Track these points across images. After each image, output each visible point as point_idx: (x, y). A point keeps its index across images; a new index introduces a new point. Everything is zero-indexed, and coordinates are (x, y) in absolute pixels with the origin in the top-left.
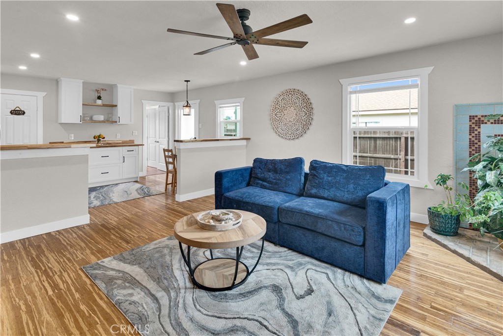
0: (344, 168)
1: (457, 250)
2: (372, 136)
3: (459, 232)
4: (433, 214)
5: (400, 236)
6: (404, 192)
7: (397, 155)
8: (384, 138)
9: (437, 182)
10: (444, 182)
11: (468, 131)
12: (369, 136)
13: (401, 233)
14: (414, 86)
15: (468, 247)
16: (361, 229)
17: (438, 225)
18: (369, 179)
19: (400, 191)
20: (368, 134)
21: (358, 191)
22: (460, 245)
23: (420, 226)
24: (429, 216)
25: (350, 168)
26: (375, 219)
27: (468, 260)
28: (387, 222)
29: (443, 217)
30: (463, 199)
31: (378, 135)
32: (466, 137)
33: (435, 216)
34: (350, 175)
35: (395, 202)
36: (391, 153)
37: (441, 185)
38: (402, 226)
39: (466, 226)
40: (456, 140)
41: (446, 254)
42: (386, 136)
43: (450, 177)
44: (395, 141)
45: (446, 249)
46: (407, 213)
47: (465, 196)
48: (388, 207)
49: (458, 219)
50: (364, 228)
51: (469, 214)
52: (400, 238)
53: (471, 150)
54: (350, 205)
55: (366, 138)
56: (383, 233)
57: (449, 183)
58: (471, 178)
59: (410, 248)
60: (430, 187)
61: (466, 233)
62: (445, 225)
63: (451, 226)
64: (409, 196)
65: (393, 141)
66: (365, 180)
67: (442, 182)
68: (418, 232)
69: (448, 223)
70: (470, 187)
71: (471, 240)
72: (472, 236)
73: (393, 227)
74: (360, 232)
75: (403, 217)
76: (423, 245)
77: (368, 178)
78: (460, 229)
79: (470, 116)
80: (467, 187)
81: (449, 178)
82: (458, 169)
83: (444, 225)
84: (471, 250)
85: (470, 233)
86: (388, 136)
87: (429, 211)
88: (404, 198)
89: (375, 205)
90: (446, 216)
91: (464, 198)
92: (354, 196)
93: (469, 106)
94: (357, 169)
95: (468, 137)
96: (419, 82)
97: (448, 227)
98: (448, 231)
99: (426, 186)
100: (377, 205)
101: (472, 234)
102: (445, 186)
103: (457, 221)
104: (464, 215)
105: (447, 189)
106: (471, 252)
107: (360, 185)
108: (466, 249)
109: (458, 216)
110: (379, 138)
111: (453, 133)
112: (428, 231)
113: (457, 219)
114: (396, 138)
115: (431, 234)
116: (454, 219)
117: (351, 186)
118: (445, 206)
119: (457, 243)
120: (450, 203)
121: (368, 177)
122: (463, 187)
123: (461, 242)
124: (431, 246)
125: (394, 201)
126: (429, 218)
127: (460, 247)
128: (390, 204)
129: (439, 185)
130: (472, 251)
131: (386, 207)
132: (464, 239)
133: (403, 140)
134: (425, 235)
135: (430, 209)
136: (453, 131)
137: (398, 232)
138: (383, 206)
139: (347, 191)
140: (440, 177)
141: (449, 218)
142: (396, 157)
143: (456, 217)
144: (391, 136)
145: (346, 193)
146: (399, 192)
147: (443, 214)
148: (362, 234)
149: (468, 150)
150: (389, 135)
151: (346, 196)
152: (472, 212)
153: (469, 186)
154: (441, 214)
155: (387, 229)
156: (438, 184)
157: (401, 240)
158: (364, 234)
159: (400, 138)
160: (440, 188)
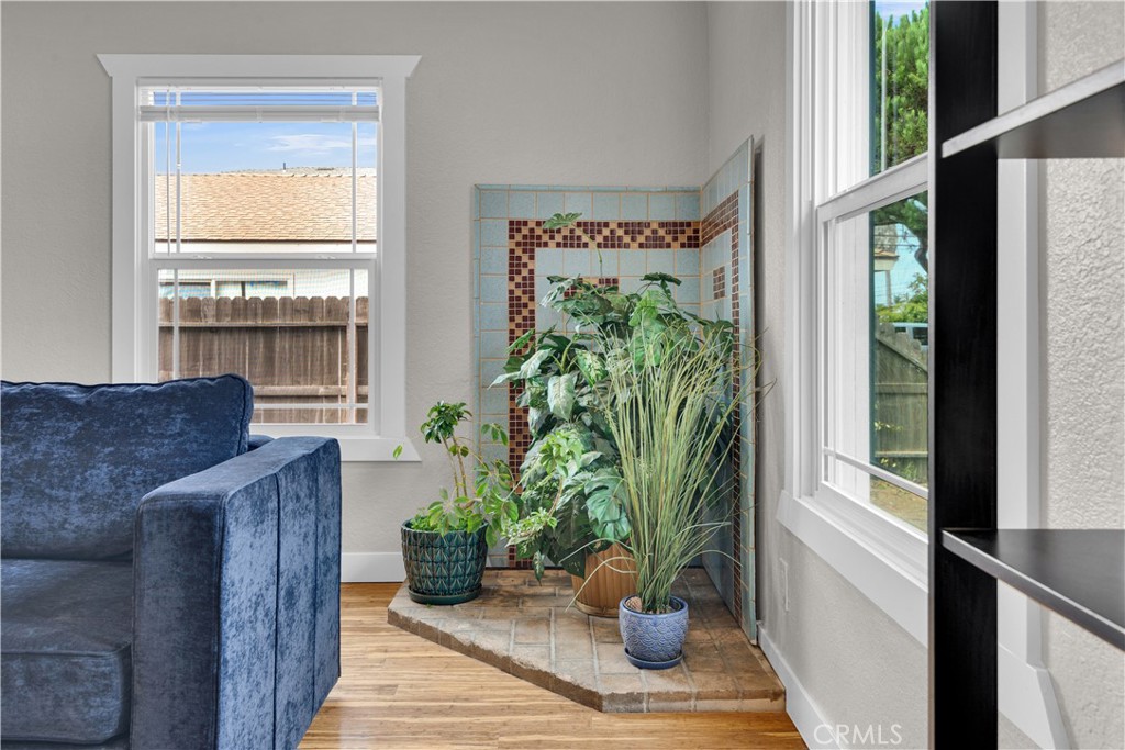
0: (75, 396)
1: (477, 643)
2: (260, 323)
3: (485, 583)
4: (417, 542)
5: (296, 644)
6: (314, 469)
7: (336, 383)
8: (295, 330)
9: (427, 431)
10: (447, 427)
11: (507, 269)
12: (250, 323)
13: (302, 629)
14: (367, 113)
15: (503, 625)
16: (113, 658)
17: (430, 573)
18: (180, 435)
19: (298, 460)
20: (246, 319)
21: (132, 488)
22: (486, 622)
23: (378, 590)
24: (406, 550)
25: (102, 393)
26: (174, 594)
27: (506, 665)
28: (225, 595)
29: (442, 546)
30: (494, 475)
31: (278, 322)
32: (501, 286)
33: (422, 545)
34: (97, 424)
35: (273, 504)
36: (318, 377)
37: (439, 441)
38: (303, 603)
39: (502, 561)
40: (478, 298)
41: (448, 665)
42: (302, 321)
43: (462, 409)
44: (329, 340)
45: (450, 647)
46: (330, 549)
47: (498, 465)
48: (232, 527)
49: (480, 543)
50: (126, 654)
51: (509, 516)
52: (296, 652)
53: (513, 327)
54: (92, 558)
55: (240, 329)
56: (208, 651)
57: (463, 431)
58: (512, 411)
59: (340, 681)
60: (410, 454)
61: (500, 581)
62: (449, 570)
63: (465, 568)
64: (339, 483)
65: (322, 341)
66: (162, 436)
67: (440, 427)
68: (375, 613)
69: (457, 561)
70: (512, 438)
71: (514, 599)
72: (515, 586)
73: (260, 613)
74: (104, 675)
75: (311, 566)
76: (382, 655)
77: (175, 429)
78: (486, 572)
79: (511, 223)
80: (503, 434)
81: (460, 416)
82: (482, 386)
83: (445, 573)
84: (513, 633)
85: (510, 580)
86: (309, 323)
87: (405, 533)
88: (313, 492)
89: (173, 531)
90: (450, 538)
91: (496, 470)
92: (113, 516)
93: (510, 190)
94: (135, 395)
95: (506, 286)
96: (380, 104)
97: (456, 576)
98: (456, 589)
99: (399, 450)
100: (185, 530)
101: (516, 583)
102: (450, 442)
103: (478, 549)
104: (497, 522)
105: (454, 453)
106: (513, 637)
107: (139, 462)
108: (499, 632)
109: (482, 533)
110: (283, 329)
111: (472, 274)
112: (403, 604)
113: (478, 543)
114: (333, 329)
115: (410, 609)
116: (472, 545)
117: (101, 474)
118: (449, 507)
119: (479, 621)
120: (462, 495)
121: (178, 422)
122: (495, 437)
123: (488, 614)
124: (408, 650)
125: (264, 500)
126: (405, 556)
127: (487, 631)
128: (246, 514)
129: (432, 441)
130: (516, 634)
131: (223, 528)
132: (495, 601)
133: (352, 334)
134: (394, 618)
135: (408, 525)
136: (471, 267)
137: (284, 632)
138: (211, 529)
139: (81, 500)
140: (436, 413)
141: (458, 546)
142: (332, 390)
143: (477, 537)
144: (318, 322)
145: (75, 507)
146: (290, 467)
147: (443, 533)
148: (117, 681)
149: (506, 326)
150: (311, 320)
151: (77, 520)
152: (515, 507)
153: (508, 434)
154: (437, 535)
155: (225, 627)
156: (430, 435)
157: (299, 660)
158: (128, 675)
159: (344, 329)
160: (438, 451)
